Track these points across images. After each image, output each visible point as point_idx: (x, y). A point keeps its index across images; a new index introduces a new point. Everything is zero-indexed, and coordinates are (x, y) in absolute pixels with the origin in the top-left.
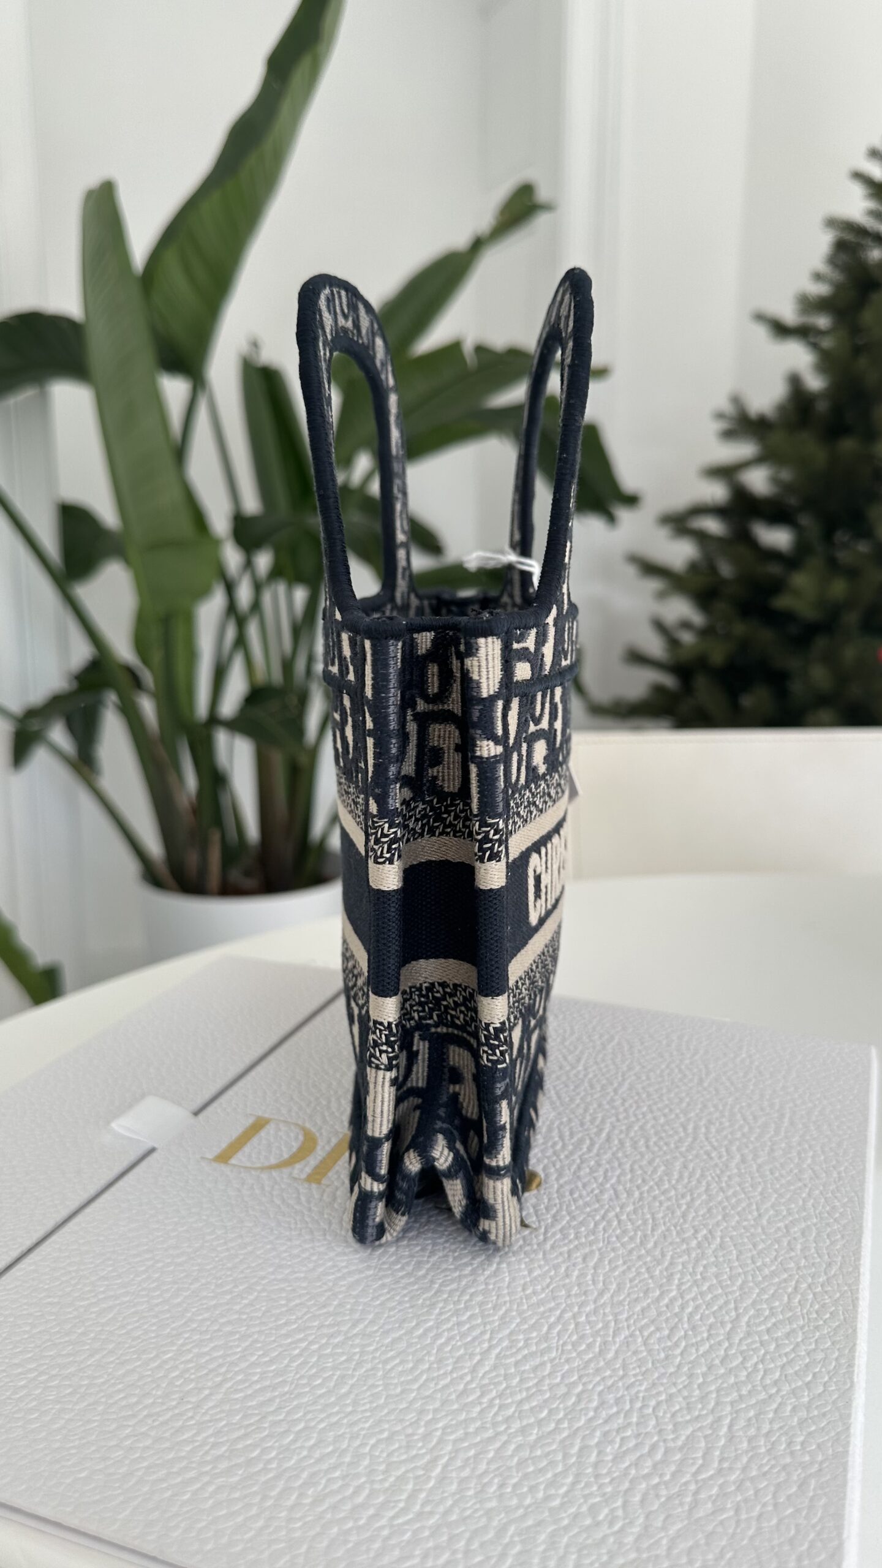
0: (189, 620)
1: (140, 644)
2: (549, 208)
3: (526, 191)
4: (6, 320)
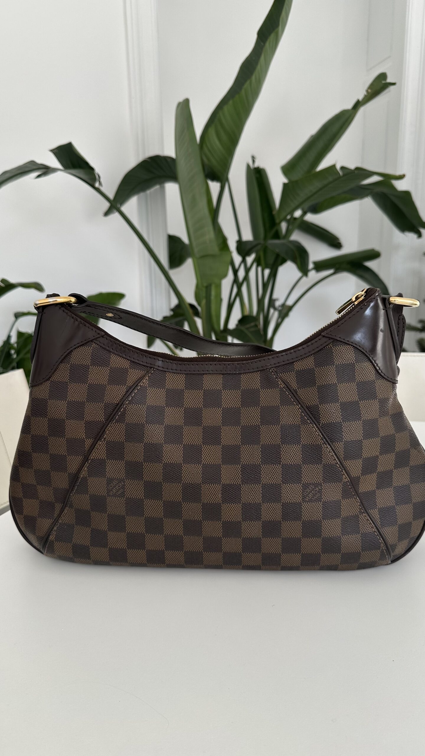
0: (219, 287)
1: (197, 297)
2: (394, 84)
3: (383, 76)
4: (146, 160)
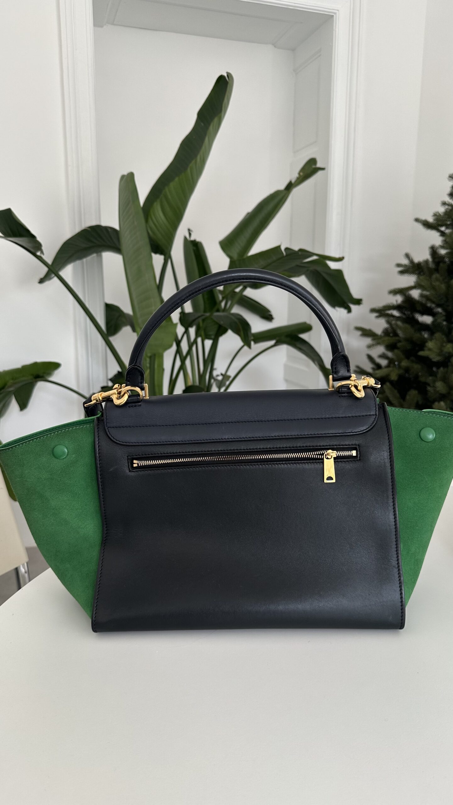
0: (161, 358)
2: (323, 169)
3: (313, 161)
4: (86, 228)
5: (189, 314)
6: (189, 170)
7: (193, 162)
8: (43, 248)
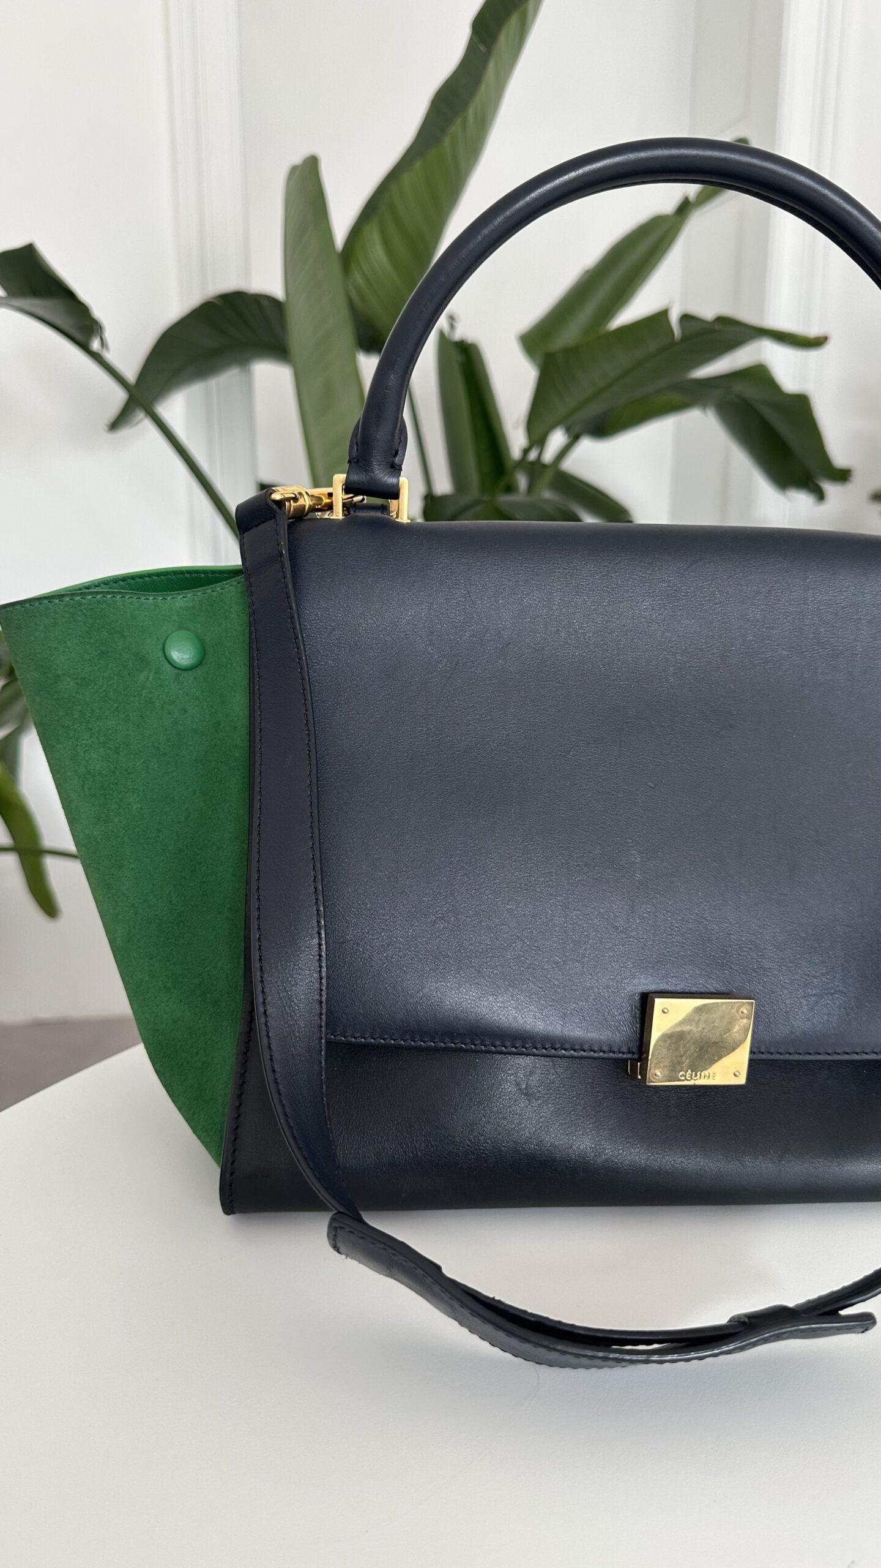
4: (210, 300)
5: (444, 498)
6: (447, 142)
7: (459, 121)
8: (108, 335)
